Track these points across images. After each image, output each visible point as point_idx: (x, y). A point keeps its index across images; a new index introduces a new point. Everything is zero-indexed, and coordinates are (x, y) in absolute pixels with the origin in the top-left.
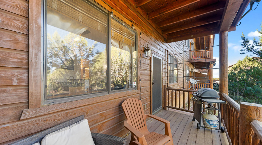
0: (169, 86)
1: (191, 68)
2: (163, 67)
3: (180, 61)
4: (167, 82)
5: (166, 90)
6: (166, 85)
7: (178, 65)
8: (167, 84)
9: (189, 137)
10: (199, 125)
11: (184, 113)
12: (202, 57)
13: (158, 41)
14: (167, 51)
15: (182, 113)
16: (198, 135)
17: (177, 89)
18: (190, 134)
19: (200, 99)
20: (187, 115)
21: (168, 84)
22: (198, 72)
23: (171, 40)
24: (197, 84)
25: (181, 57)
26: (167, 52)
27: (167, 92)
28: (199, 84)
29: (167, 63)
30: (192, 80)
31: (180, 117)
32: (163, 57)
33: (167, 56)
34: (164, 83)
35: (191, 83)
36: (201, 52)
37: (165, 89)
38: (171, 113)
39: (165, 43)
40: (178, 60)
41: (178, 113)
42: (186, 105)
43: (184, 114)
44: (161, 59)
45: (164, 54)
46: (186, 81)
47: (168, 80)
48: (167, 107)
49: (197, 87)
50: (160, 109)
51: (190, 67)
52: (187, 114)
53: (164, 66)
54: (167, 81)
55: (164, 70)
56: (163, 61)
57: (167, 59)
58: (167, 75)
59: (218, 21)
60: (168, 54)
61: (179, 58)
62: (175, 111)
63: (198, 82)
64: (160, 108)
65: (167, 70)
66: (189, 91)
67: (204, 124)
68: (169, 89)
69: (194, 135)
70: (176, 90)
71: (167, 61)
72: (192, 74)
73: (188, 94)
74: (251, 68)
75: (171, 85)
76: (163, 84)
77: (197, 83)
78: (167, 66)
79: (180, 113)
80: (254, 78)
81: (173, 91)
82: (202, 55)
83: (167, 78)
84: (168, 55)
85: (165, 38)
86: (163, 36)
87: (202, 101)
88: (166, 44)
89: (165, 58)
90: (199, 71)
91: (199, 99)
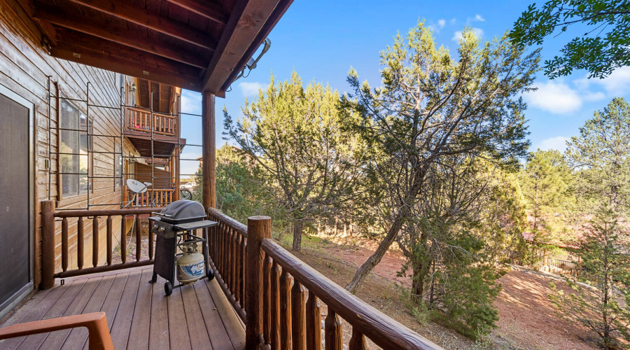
0: (61, 203)
1: (129, 152)
2: (39, 139)
3: (99, 127)
4: (53, 193)
5: (52, 221)
6: (51, 203)
7: (95, 139)
8: (53, 200)
9: (153, 325)
10: (170, 286)
11: (124, 275)
12: (158, 129)
13: (11, 30)
14: (56, 84)
15: (118, 276)
16: (172, 308)
17: (99, 212)
18: (153, 317)
19: (173, 227)
20: (134, 276)
21: (58, 198)
22: (144, 163)
23: (74, 54)
24: (145, 193)
25: (102, 115)
26: (52, 87)
27: (58, 225)
28: (150, 192)
29: (53, 125)
30: (133, 183)
31: (113, 291)
32: (39, 101)
33: (53, 101)
34: (42, 196)
35: (129, 190)
36: (156, 117)
37: (48, 214)
38: (75, 290)
39: (45, 51)
40: (95, 124)
41: (105, 282)
42: (116, 254)
43: (126, 277)
44: (30, 106)
45: (42, 93)
46: (117, 185)
47: (57, 185)
48: (59, 276)
49: (145, 201)
50: (27, 292)
51: (127, 148)
52: (131, 274)
53: (41, 136)
54: (53, 188)
55: (40, 149)
56: (39, 117)
57: (53, 112)
58: (53, 169)
59: (202, 69)
60: (56, 94)
61: (96, 118)
62: (91, 280)
63: (148, 188)
64: (26, 289)
65: (53, 150)
66: (123, 214)
67: (179, 279)
68: (64, 216)
69: (163, 314)
70: (96, 215)
71: (53, 117)
72: (131, 169)
73: (123, 220)
74: (231, 163)
75: (70, 201)
76: (39, 201)
77: (146, 189)
78: (53, 138)
79: (111, 277)
80: (233, 179)
81: (84, 219)
82: (158, 124)
83: (53, 176)
84: (57, 98)
85: (43, 36)
86: (36, 24)
87: (176, 230)
88: (51, 59)
89: (44, 106)
90: (146, 161)
91: (169, 228)
